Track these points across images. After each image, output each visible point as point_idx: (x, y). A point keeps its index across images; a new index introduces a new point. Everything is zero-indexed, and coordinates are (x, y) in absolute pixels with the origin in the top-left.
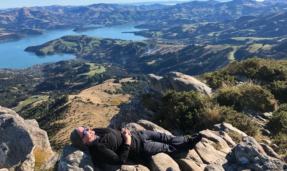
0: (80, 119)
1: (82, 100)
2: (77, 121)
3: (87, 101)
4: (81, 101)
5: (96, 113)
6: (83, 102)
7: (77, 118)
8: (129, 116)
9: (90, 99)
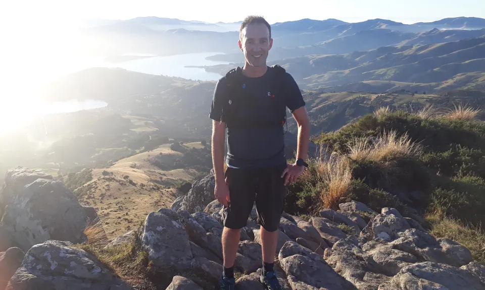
0: (110, 210)
1: (116, 178)
2: (106, 212)
3: (123, 179)
4: (114, 179)
5: (138, 200)
6: (117, 181)
7: (107, 207)
8: (207, 195)
9: (128, 177)
